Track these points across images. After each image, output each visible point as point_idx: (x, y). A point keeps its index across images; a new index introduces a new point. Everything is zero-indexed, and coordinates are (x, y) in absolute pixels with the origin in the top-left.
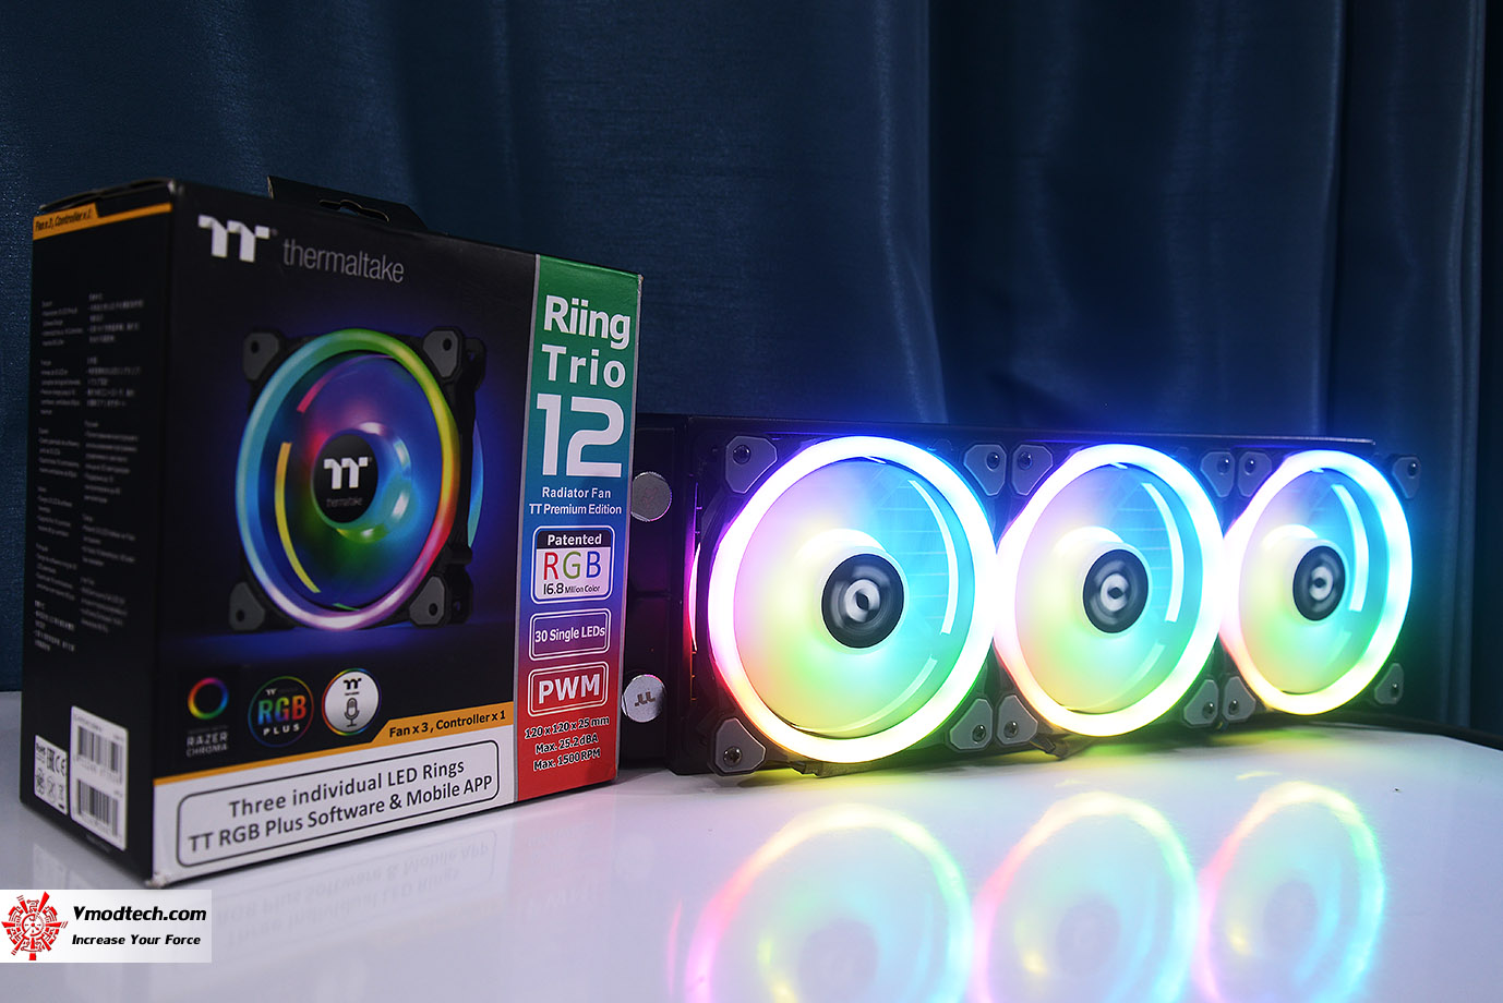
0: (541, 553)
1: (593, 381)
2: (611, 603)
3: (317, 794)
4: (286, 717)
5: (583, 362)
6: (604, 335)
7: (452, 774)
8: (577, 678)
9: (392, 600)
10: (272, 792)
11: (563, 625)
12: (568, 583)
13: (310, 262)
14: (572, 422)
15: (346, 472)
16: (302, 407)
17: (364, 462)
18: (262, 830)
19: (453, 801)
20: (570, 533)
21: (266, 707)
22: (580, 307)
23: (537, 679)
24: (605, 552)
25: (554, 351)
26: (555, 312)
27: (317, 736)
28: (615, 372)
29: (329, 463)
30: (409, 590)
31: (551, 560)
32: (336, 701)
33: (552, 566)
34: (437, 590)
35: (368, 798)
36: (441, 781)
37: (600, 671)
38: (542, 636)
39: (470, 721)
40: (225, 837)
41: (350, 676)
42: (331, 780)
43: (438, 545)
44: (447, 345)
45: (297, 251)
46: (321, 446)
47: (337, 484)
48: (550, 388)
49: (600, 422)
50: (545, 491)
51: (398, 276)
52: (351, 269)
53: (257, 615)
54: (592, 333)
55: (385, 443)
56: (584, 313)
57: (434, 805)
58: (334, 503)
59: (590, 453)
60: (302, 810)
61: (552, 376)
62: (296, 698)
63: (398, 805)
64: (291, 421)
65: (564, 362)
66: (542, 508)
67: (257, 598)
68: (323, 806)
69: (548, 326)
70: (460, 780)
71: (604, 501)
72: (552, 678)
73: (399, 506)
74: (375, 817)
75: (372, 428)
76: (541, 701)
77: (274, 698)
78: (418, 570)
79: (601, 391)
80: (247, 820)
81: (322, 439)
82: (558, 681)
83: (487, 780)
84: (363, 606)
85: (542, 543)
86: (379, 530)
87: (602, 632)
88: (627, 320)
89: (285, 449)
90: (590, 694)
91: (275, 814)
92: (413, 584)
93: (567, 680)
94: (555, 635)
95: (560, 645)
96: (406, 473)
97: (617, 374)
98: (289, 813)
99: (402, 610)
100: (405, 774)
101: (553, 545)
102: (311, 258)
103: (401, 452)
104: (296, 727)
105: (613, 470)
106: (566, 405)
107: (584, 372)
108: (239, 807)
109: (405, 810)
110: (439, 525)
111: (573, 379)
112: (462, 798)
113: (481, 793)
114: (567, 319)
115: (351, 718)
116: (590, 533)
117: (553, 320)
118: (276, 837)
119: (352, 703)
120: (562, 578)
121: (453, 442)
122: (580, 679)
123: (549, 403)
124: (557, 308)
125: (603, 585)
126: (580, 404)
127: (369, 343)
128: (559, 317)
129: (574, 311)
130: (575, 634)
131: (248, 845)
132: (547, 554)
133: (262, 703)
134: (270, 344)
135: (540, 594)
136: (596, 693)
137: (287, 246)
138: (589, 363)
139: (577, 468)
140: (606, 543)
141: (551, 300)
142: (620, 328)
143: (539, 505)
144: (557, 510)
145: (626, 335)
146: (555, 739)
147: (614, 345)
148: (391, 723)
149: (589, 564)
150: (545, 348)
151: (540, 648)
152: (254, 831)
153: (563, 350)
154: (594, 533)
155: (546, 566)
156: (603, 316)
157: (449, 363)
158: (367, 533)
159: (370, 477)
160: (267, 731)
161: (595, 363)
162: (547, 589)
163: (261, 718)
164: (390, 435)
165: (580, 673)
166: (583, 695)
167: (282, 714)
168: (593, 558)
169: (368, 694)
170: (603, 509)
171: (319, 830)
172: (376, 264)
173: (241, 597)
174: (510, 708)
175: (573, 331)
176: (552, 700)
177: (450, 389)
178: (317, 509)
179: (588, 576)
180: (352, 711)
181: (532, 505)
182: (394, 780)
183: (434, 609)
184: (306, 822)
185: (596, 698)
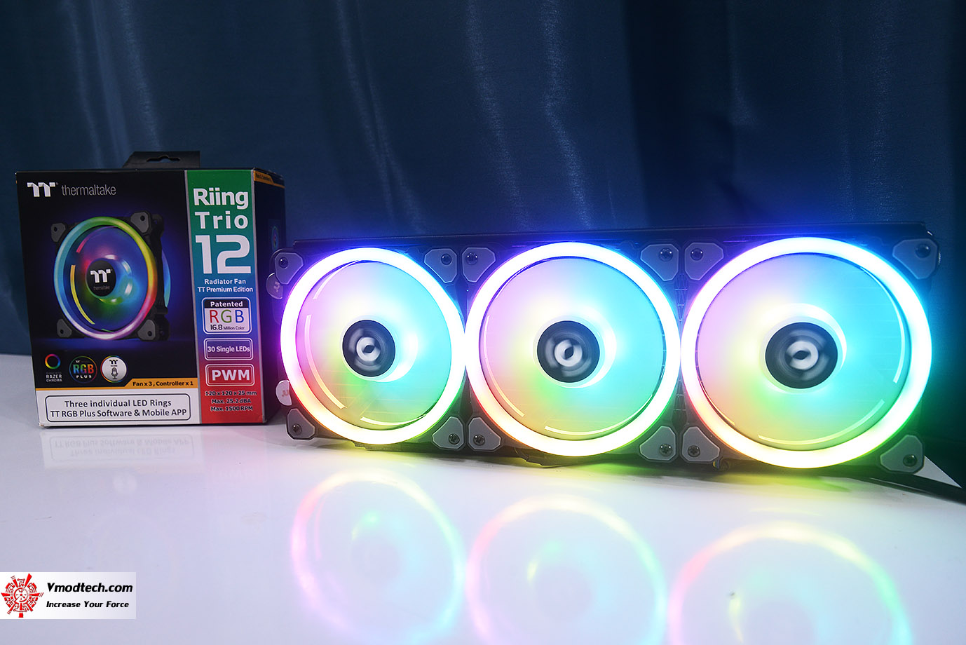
0: (207, 310)
1: (228, 226)
2: (252, 335)
3: (101, 404)
4: (86, 372)
5: (221, 218)
6: (232, 203)
7: (165, 405)
8: (235, 371)
9: (129, 328)
10: (82, 400)
11: (225, 344)
12: (225, 325)
13: (73, 193)
14: (217, 248)
15: (101, 276)
16: (78, 251)
17: (109, 271)
18: (78, 413)
19: (165, 417)
20: (223, 301)
21: (76, 367)
22: (215, 192)
23: (211, 370)
24: (245, 311)
25: (202, 215)
26: (199, 196)
27: (99, 381)
28: (241, 222)
29: (92, 272)
30: (137, 324)
31: (213, 313)
33: (215, 317)
34: (151, 325)
35: (124, 409)
36: (160, 408)
37: (249, 369)
38: (212, 349)
39: (174, 384)
40: (64, 413)
41: (112, 359)
42: (107, 399)
43: (150, 305)
44: (143, 218)
45: (68, 189)
47: (97, 281)
48: (203, 232)
49: (236, 246)
50: (206, 281)
51: (113, 192)
52: (91, 193)
53: (68, 332)
54: (224, 203)
55: (118, 263)
56: (218, 194)
57: (155, 417)
58: (97, 288)
59: (230, 262)
60: (95, 409)
61: (203, 226)
62: (89, 365)
63: (138, 414)
64: (74, 256)
65: (209, 220)
66: (205, 289)
67: (67, 324)
68: (104, 409)
69: (197, 203)
70: (169, 409)
71: (242, 285)
72: (220, 369)
73: (128, 289)
74: (127, 417)
75: (111, 257)
76: (214, 379)
77: (80, 364)
78: (140, 316)
79: (234, 231)
80: (73, 409)
81: (88, 263)
82: (223, 371)
83: (184, 411)
84: (115, 331)
85: (207, 305)
86: (119, 299)
87: (248, 349)
88: (246, 194)
89: (73, 267)
90: (244, 380)
91: (83, 409)
92: (139, 321)
93: (229, 372)
94: (220, 349)
95: (223, 354)
96: (130, 275)
97: (243, 222)
98: (89, 409)
99: (133, 334)
100: (141, 402)
101: (214, 307)
102: (73, 191)
103: (126, 267)
104: (90, 376)
105: (247, 270)
106: (213, 240)
107: (222, 223)
108: (69, 403)
109: (141, 417)
110: (149, 297)
111: (216, 226)
112: (170, 417)
113: (180, 416)
114: (208, 198)
115: (115, 376)
116: (235, 301)
117: (200, 200)
118: (83, 418)
119: (114, 370)
120: (221, 322)
121: (152, 261)
122: (237, 373)
123: (204, 240)
124: (200, 194)
125: (246, 326)
126: (221, 238)
127: (103, 222)
128: (203, 198)
129: (212, 195)
130: (232, 349)
131: (73, 418)
132: (211, 311)
133: (74, 366)
134: (61, 227)
135: (208, 329)
136: (248, 379)
137: (63, 188)
138: (224, 218)
139: (222, 269)
140: (246, 305)
141: (196, 191)
142: (242, 198)
143: (203, 288)
144: (214, 290)
145: (246, 201)
146: (224, 398)
147: (238, 207)
148: (133, 380)
149: (237, 316)
150: (197, 214)
151: (210, 354)
152: (75, 413)
153: (208, 214)
154: (239, 301)
155: (211, 316)
156: (231, 194)
157: (145, 226)
158: (114, 301)
159: (113, 278)
160: (78, 376)
161: (228, 218)
162: (212, 327)
163: (75, 371)
164: (120, 260)
165: (237, 369)
166: (240, 379)
167: (84, 371)
168: (239, 313)
169: (122, 368)
170: (241, 289)
171: (102, 418)
172: (102, 189)
173: (61, 325)
174: (196, 381)
175: (212, 203)
176: (221, 379)
177: (147, 237)
178: (89, 289)
179: (237, 322)
180: (115, 373)
181: (199, 288)
182: (136, 404)
183: (150, 334)
184: (96, 414)
185: (248, 381)
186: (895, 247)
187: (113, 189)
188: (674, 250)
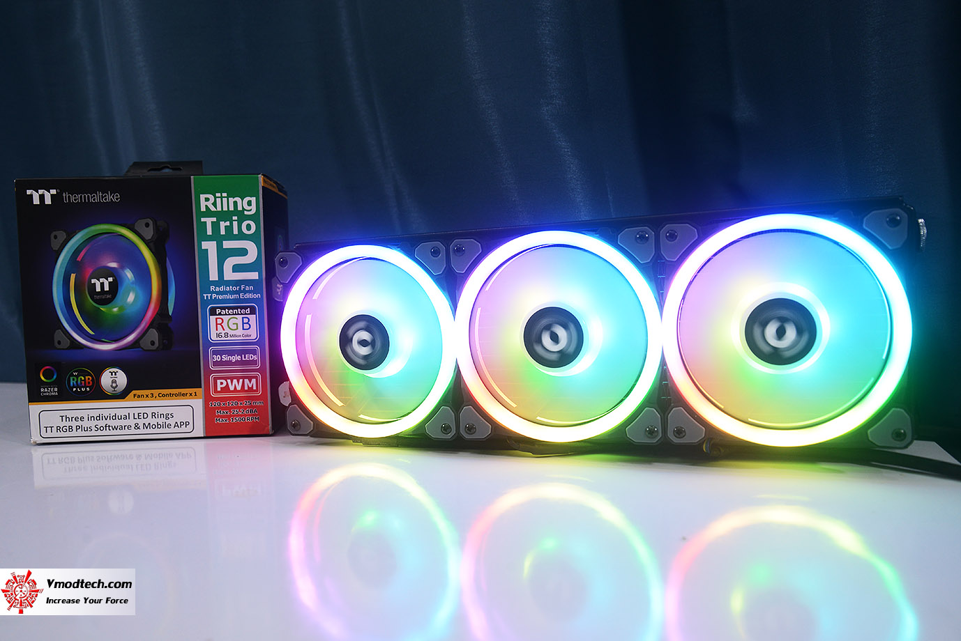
0: (213, 318)
1: (236, 232)
2: (259, 342)
3: (99, 418)
4: (83, 385)
5: (228, 223)
6: (240, 208)
7: (167, 418)
8: (241, 380)
9: (131, 338)
10: (79, 414)
11: (231, 353)
12: (231, 332)
13: (75, 200)
14: (223, 255)
15: (102, 284)
16: (79, 259)
17: (111, 279)
18: (74, 428)
19: (167, 430)
20: (229, 308)
21: (74, 380)
22: (222, 197)
23: (215, 379)
24: (253, 318)
25: (209, 221)
26: (205, 201)
27: (97, 393)
28: (249, 227)
29: (93, 281)
30: (140, 333)
31: (219, 321)
32: (106, 379)
33: (220, 324)
34: (154, 335)
35: (123, 423)
36: (161, 421)
37: (256, 377)
38: (217, 358)
39: (176, 395)
40: (58, 429)
41: (112, 370)
42: (106, 413)
43: (153, 314)
44: (147, 225)
45: (69, 197)
46: (89, 274)
47: (98, 289)
48: (209, 239)
49: (243, 252)
50: (212, 288)
51: (117, 199)
52: (94, 200)
53: (66, 343)
54: (232, 208)
55: (121, 271)
56: (225, 200)
57: (157, 431)
58: (98, 297)
59: (237, 268)
60: (93, 423)
61: (209, 232)
62: (87, 377)
63: (138, 428)
64: (75, 264)
65: (216, 226)
66: (211, 297)
67: (65, 335)
68: (102, 423)
69: (203, 209)
70: (172, 421)
71: (250, 292)
72: (226, 379)
73: (130, 298)
74: (126, 431)
75: (114, 265)
76: (219, 389)
77: (77, 376)
78: (143, 325)
79: (242, 237)
80: (68, 424)
81: (90, 271)
82: (229, 381)
83: (187, 424)
84: (116, 341)
85: (213, 312)
86: (121, 308)
87: (255, 357)
88: (253, 200)
89: (73, 276)
90: (250, 389)
91: (80, 423)
92: (142, 331)
93: (235, 381)
94: (225, 358)
95: (229, 363)
96: (132, 283)
97: (250, 227)
98: (86, 424)
99: (135, 343)
100: (142, 415)
101: (220, 314)
102: (75, 198)
103: (129, 274)
104: (88, 389)
105: (254, 276)
106: (219, 246)
107: (229, 229)
108: (64, 418)
109: (142, 431)
110: (152, 306)
111: (223, 232)
112: (172, 430)
113: (183, 429)
114: (215, 204)
115: (114, 388)
116: (242, 308)
117: (206, 206)
118: (80, 433)
119: (114, 382)
120: (227, 330)
121: (156, 269)
122: (243, 382)
123: (210, 247)
124: (207, 200)
125: (253, 334)
126: (227, 244)
127: (106, 229)
128: (210, 204)
129: (218, 200)
130: (239, 358)
131: (68, 434)
132: (216, 319)
133: (71, 378)
134: (62, 235)
135: (214, 337)
136: (255, 388)
137: (64, 195)
138: (231, 224)
139: (229, 275)
140: (253, 312)
141: (203, 197)
142: (249, 203)
143: (209, 295)
144: (221, 297)
145: (254, 208)
146: (230, 409)
147: (246, 213)
148: (134, 392)
149: (243, 323)
150: (203, 220)
151: (216, 364)
152: (71, 428)
153: (215, 219)
154: (245, 308)
155: (217, 324)
156: (238, 199)
157: (149, 233)
158: (115, 310)
159: (115, 287)
160: (74, 389)
161: (235, 224)
162: (218, 335)
163: (72, 384)
164: (122, 267)
165: (244, 378)
166: (246, 388)
167: (81, 383)
168: (246, 320)
169: (122, 379)
170: (248, 296)
171: (99, 433)
172: (106, 196)
173: (58, 335)
174: (200, 391)
175: (219, 209)
176: (226, 389)
177: (151, 244)
178: (91, 300)
179: (243, 329)
180: (114, 385)
181: (205, 295)
182: (136, 417)
183: (153, 343)
184: (94, 428)
185: (255, 391)
186: (865, 219)
187: (117, 196)
188: (649, 233)
